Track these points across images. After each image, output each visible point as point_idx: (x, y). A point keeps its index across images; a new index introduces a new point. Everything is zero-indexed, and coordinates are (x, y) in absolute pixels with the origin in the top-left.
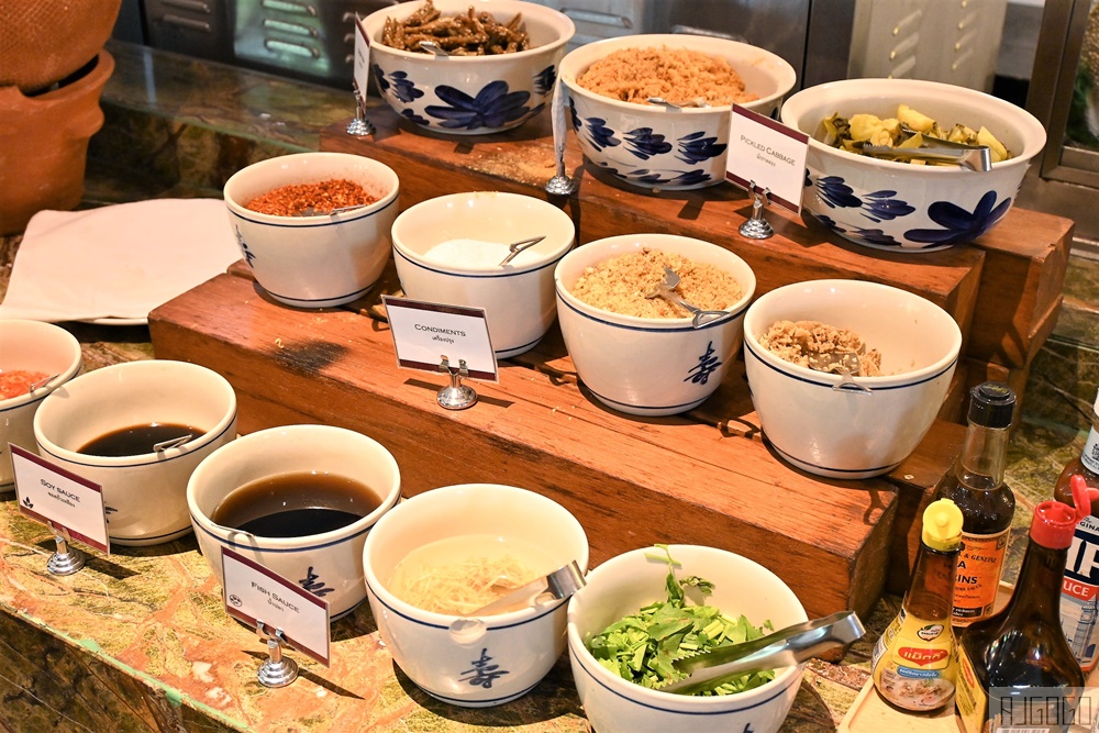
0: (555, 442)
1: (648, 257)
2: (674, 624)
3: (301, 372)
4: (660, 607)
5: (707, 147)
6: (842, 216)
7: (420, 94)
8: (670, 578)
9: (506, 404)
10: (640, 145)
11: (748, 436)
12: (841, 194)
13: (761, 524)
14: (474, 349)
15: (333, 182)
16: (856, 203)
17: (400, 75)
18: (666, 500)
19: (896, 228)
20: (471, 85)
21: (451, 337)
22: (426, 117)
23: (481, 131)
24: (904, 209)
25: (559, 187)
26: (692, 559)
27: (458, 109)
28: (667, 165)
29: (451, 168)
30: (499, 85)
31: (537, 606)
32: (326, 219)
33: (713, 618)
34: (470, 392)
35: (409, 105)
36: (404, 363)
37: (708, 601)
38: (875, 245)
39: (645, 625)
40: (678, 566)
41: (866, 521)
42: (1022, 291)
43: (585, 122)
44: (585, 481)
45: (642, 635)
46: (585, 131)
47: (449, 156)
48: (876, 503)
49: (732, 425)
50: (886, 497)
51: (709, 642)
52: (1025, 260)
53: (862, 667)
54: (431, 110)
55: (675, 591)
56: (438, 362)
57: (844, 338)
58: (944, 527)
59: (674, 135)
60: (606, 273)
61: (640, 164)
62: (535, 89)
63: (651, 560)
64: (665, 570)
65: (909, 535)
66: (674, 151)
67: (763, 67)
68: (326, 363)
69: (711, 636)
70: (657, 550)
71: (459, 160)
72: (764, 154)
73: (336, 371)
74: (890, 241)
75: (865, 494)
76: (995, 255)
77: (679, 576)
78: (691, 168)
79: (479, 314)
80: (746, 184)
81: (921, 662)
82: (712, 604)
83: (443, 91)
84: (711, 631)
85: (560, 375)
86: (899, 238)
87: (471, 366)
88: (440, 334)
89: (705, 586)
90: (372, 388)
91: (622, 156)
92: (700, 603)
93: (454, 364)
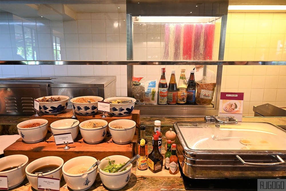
0: (85, 150)
1: (91, 123)
2: (111, 168)
3: (38, 151)
4: (108, 166)
5: (94, 108)
6: (115, 112)
7: (48, 108)
8: (109, 161)
9: (75, 147)
10: (85, 109)
11: (111, 142)
12: (115, 109)
13: (119, 151)
14: (70, 139)
15: (34, 123)
16: (117, 110)
17: (44, 106)
18: (104, 152)
19: (122, 112)
20: (56, 106)
21: (66, 138)
22: (49, 112)
23: (57, 113)
24: (123, 110)
25: (74, 117)
26: (111, 158)
27: (54, 110)
28: (89, 111)
29: (55, 118)
30: (60, 106)
31: (94, 169)
32: (38, 127)
33: (116, 165)
34: (69, 147)
35: (46, 111)
36: (57, 145)
37: (115, 163)
38: (120, 115)
39: (108, 169)
40: (110, 159)
41: (131, 147)
42: (137, 118)
43: (76, 107)
44: (91, 154)
45: (108, 170)
46: (76, 109)
47: (54, 116)
48: (131, 145)
49: (108, 142)
50: (132, 144)
51: (117, 169)
52: (137, 114)
53: (135, 168)
54: (50, 111)
55: (110, 163)
56: (63, 143)
57: (120, 127)
58: (143, 142)
59: (90, 107)
60: (86, 125)
61: (86, 111)
62: (65, 106)
63: (106, 159)
64: (108, 160)
65: (135, 149)
66: (90, 109)
67: (98, 98)
68: (42, 149)
69: (117, 168)
70: (106, 158)
71: (56, 117)
72: (104, 107)
73: (44, 150)
74: (122, 114)
75: (129, 145)
76: (133, 115)
77: (110, 161)
78: (93, 111)
79: (70, 133)
80: (101, 111)
81: (144, 162)
82: (115, 164)
83: (52, 107)
84: (116, 167)
85: (81, 142)
86: (123, 114)
87: (69, 142)
88: (63, 138)
89: (114, 161)
90: (52, 150)
91: (83, 111)
92: (113, 164)
93: (66, 142)
